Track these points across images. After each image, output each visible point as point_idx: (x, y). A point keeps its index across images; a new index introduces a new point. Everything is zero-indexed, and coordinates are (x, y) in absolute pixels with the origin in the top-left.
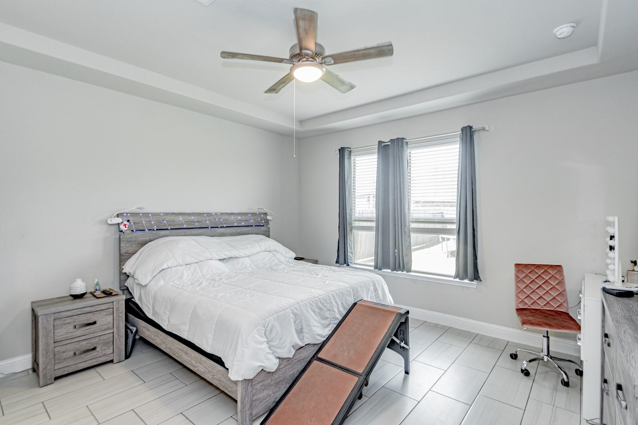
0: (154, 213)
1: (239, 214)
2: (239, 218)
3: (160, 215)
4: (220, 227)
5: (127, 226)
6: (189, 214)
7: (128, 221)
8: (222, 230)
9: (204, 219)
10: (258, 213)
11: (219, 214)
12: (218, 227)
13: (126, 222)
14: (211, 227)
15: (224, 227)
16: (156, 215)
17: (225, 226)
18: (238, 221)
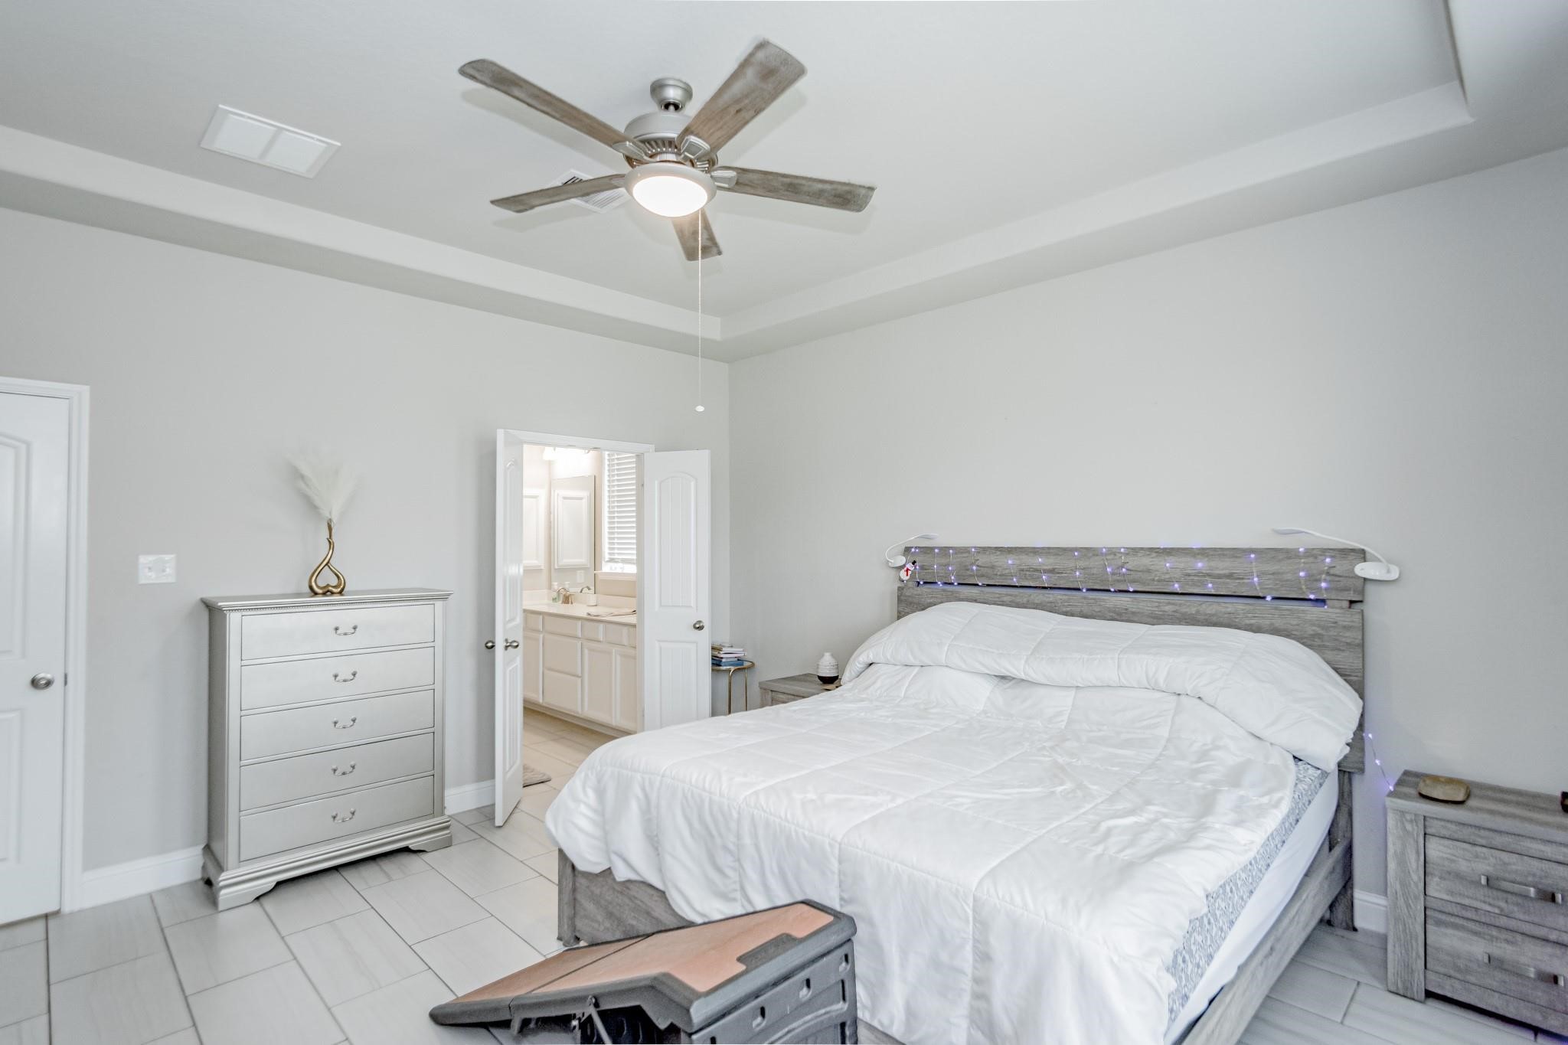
0: (960, 548)
1: (1203, 553)
2: (1200, 565)
3: (969, 552)
4: (1115, 591)
5: (910, 572)
6: (1035, 551)
7: (914, 563)
8: (1123, 600)
9: (1071, 564)
10: (1301, 550)
11: (1122, 550)
12: (1109, 591)
13: (910, 566)
14: (1088, 590)
15: (1128, 592)
16: (962, 553)
17: (1131, 590)
18: (1189, 575)
